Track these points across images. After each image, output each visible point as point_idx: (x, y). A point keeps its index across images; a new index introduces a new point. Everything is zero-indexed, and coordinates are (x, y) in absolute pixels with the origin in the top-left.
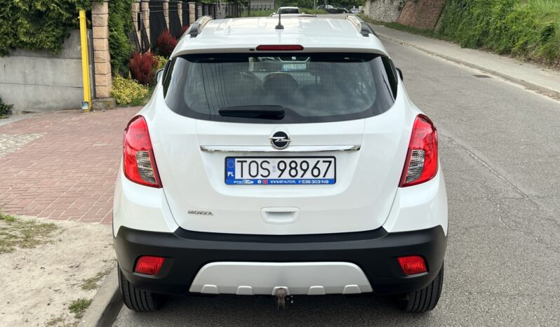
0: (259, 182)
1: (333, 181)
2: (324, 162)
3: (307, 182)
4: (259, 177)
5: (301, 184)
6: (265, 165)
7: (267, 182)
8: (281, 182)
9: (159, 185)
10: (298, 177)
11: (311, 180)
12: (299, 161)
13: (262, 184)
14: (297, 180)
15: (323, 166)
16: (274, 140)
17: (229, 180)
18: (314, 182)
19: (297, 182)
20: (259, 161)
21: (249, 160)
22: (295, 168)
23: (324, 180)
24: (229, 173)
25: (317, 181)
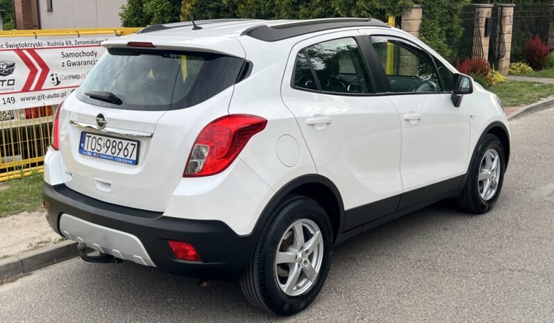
0: (95, 154)
1: (136, 163)
2: (132, 144)
3: (120, 160)
4: (95, 151)
5: (116, 161)
6: (100, 142)
7: (99, 156)
8: (105, 157)
9: (57, 149)
10: (115, 155)
11: (122, 158)
12: (118, 141)
13: (96, 157)
14: (114, 157)
15: (130, 148)
16: (97, 120)
17: (81, 149)
18: (123, 161)
19: (114, 159)
20: (97, 137)
21: (93, 136)
22: (114, 147)
23: (130, 160)
24: (82, 145)
25: (125, 161)
